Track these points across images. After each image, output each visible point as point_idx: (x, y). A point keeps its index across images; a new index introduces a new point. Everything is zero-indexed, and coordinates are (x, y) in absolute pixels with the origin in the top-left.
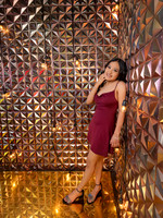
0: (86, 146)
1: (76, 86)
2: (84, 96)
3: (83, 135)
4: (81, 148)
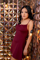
0: (10, 55)
4: (7, 56)
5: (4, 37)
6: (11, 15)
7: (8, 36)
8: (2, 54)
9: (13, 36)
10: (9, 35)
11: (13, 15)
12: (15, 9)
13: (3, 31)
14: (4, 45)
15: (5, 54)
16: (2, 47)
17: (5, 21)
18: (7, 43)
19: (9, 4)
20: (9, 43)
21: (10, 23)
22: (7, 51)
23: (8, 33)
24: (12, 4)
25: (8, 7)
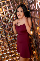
0: (17, 54)
1: (4, 23)
2: (9, 27)
3: (14, 49)
4: (15, 56)
5: (7, 39)
6: (8, 17)
7: (10, 37)
8: (10, 56)
9: (16, 36)
10: (12, 36)
11: (10, 16)
12: (10, 9)
13: (4, 34)
14: (10, 47)
15: (13, 55)
16: (8, 49)
17: (4, 24)
18: (11, 44)
19: (2, 7)
20: (13, 44)
21: (8, 25)
22: (14, 52)
23: (9, 35)
24: (5, 6)
25: (3, 10)
